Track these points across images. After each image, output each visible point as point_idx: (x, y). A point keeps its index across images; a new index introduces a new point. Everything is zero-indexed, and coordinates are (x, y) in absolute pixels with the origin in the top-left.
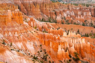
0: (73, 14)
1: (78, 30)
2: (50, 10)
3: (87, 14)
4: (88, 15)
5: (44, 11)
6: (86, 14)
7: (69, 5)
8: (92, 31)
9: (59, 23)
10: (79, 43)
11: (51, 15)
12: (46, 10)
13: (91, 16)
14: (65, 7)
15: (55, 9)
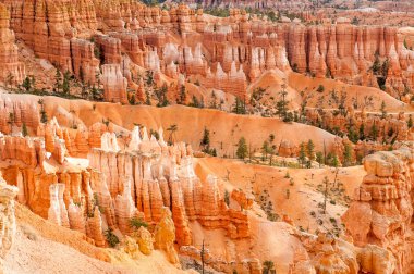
0: (196, 57)
1: (206, 132)
2: (69, 35)
3: (266, 57)
4: (272, 60)
5: (42, 41)
6: (262, 60)
7: (179, 13)
8: (272, 137)
9: (113, 102)
10: (163, 178)
11: (77, 59)
12: (52, 33)
13: (290, 70)
14: (162, 22)
15: (100, 33)
